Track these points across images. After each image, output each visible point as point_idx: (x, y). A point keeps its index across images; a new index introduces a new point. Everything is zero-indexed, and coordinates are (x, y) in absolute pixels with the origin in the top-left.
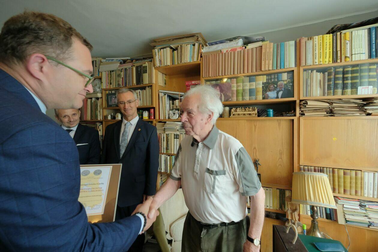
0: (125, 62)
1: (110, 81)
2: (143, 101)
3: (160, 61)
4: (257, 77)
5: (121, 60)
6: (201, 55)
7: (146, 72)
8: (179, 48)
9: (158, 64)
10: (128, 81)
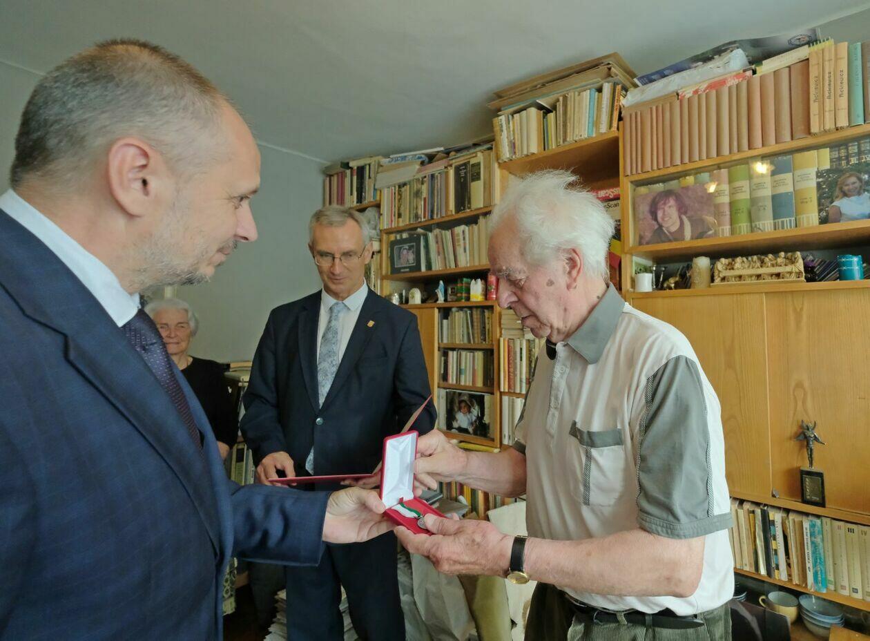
0: (431, 158)
1: (399, 210)
2: (472, 255)
3: (513, 145)
4: (798, 156)
5: (423, 156)
6: (620, 113)
7: (479, 178)
8: (560, 105)
9: (506, 153)
10: (437, 205)
